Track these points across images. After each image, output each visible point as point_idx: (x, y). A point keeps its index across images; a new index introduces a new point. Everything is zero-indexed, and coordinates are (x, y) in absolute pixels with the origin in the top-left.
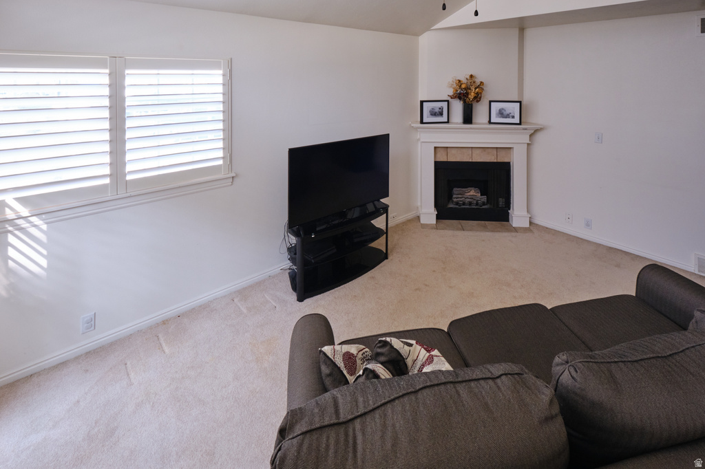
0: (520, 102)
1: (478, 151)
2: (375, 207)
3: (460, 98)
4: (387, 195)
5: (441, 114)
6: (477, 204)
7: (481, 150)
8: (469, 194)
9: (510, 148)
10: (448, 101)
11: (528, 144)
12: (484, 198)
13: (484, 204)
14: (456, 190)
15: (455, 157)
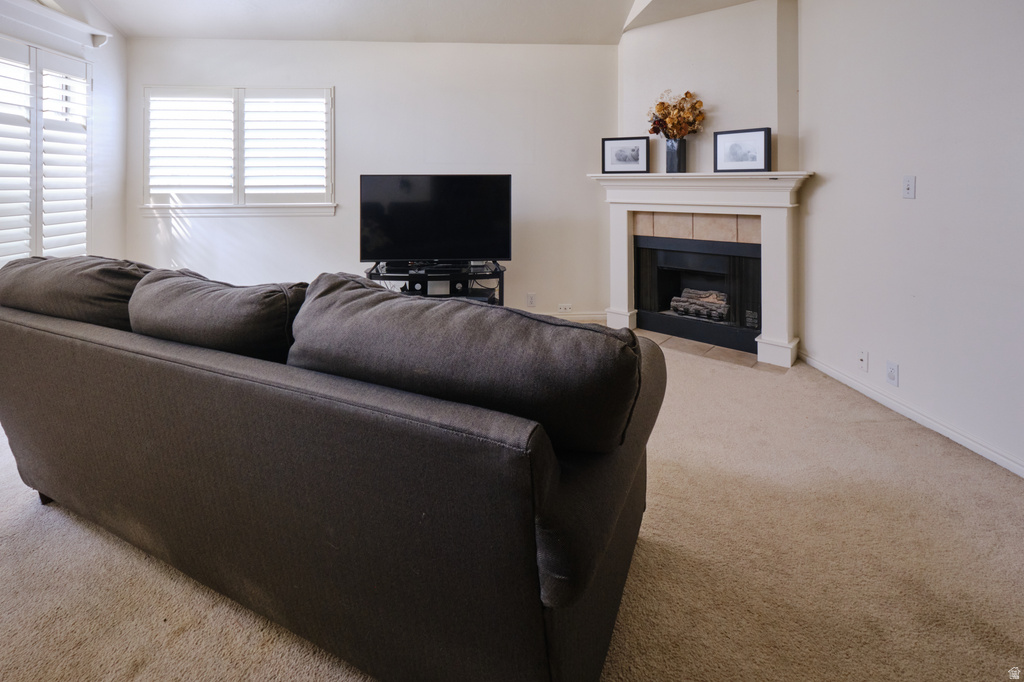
0: (766, 131)
1: (703, 222)
4: (507, 256)
6: (707, 316)
7: (709, 219)
8: (706, 300)
9: (759, 217)
10: (647, 138)
12: (723, 309)
14: (687, 292)
15: (666, 230)
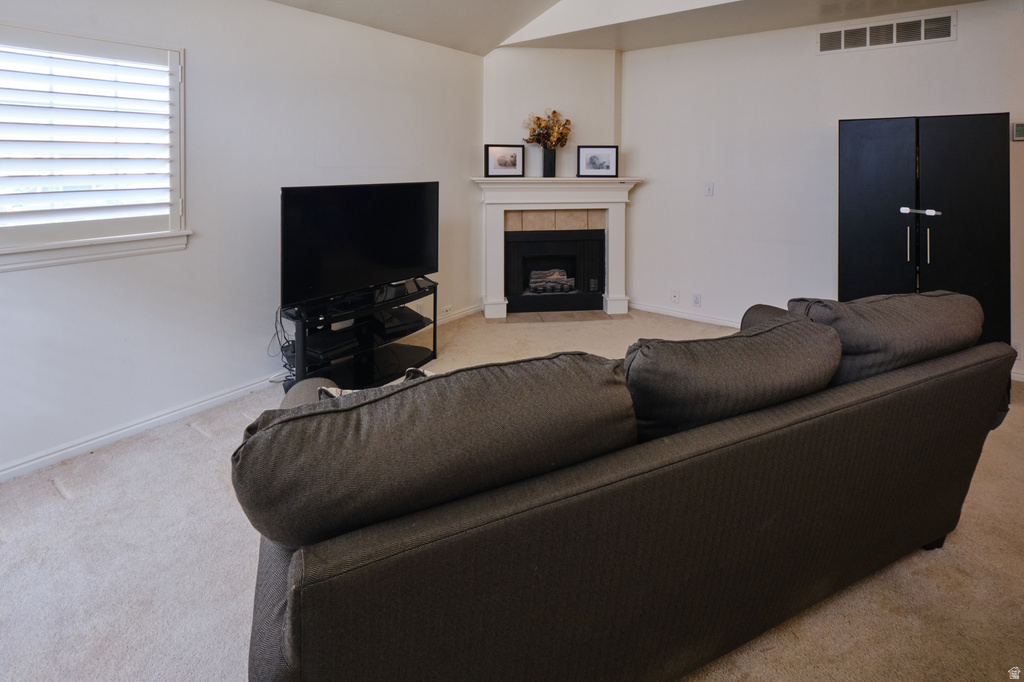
0: (617, 147)
1: (563, 216)
2: (418, 286)
3: (538, 141)
4: (435, 269)
5: (514, 164)
6: (562, 290)
7: (568, 213)
8: (552, 277)
9: (605, 210)
10: (523, 146)
11: (627, 204)
12: (572, 281)
13: (571, 289)
14: (534, 274)
15: (533, 225)
